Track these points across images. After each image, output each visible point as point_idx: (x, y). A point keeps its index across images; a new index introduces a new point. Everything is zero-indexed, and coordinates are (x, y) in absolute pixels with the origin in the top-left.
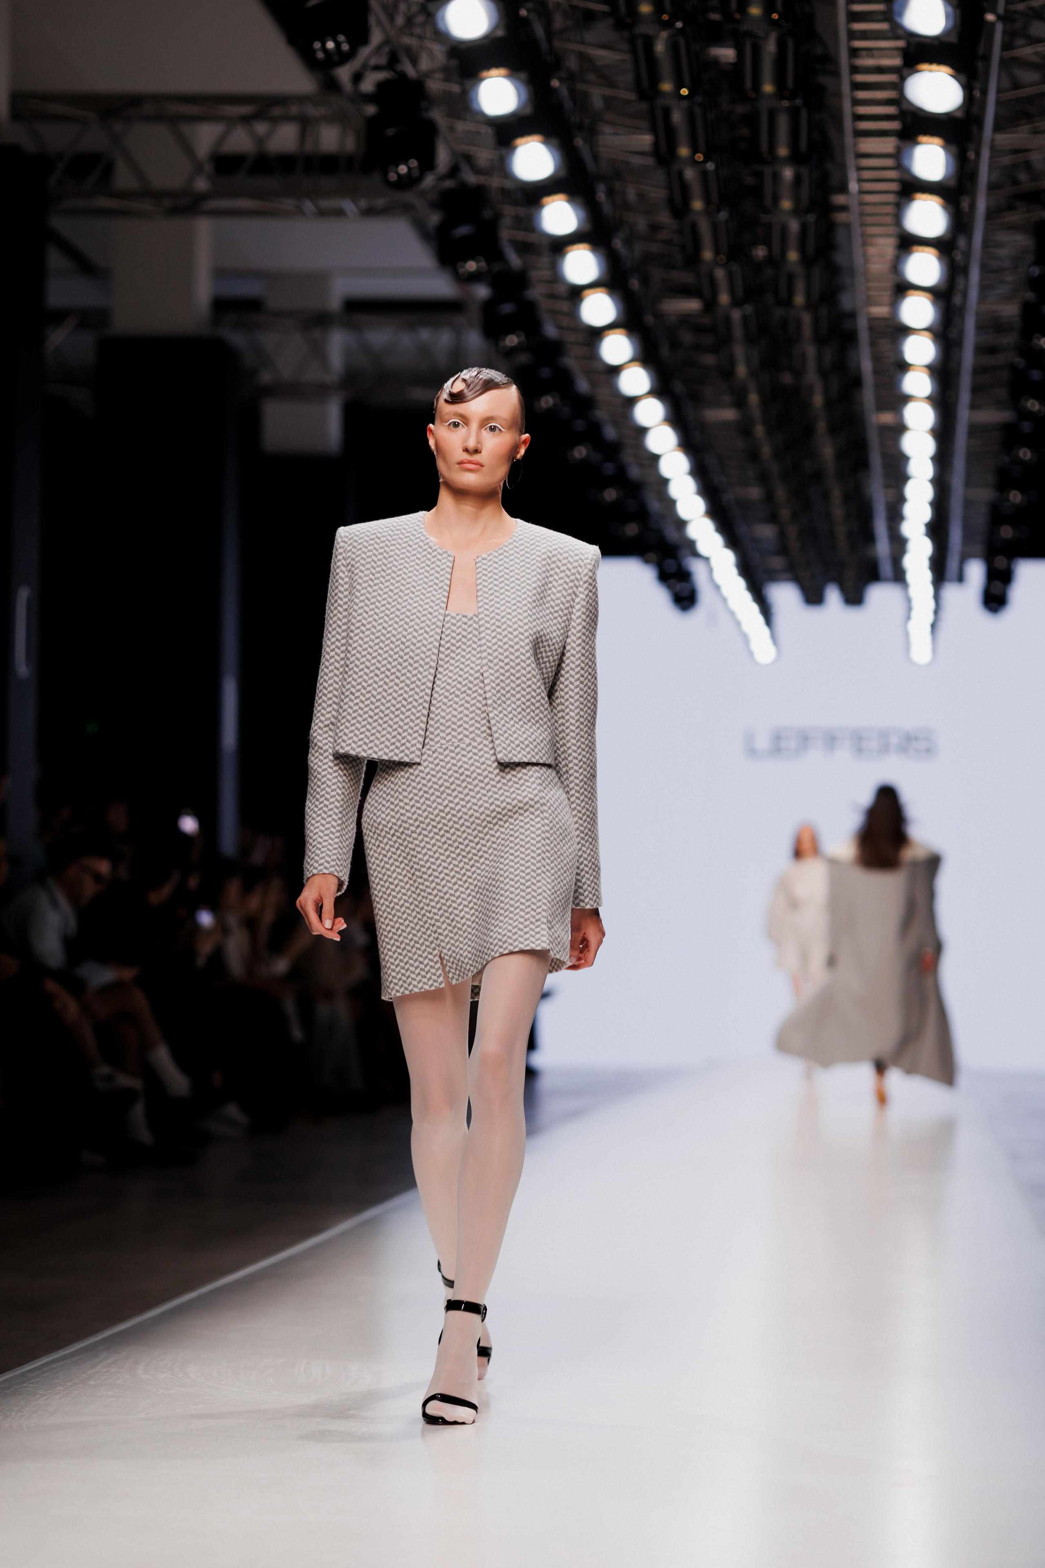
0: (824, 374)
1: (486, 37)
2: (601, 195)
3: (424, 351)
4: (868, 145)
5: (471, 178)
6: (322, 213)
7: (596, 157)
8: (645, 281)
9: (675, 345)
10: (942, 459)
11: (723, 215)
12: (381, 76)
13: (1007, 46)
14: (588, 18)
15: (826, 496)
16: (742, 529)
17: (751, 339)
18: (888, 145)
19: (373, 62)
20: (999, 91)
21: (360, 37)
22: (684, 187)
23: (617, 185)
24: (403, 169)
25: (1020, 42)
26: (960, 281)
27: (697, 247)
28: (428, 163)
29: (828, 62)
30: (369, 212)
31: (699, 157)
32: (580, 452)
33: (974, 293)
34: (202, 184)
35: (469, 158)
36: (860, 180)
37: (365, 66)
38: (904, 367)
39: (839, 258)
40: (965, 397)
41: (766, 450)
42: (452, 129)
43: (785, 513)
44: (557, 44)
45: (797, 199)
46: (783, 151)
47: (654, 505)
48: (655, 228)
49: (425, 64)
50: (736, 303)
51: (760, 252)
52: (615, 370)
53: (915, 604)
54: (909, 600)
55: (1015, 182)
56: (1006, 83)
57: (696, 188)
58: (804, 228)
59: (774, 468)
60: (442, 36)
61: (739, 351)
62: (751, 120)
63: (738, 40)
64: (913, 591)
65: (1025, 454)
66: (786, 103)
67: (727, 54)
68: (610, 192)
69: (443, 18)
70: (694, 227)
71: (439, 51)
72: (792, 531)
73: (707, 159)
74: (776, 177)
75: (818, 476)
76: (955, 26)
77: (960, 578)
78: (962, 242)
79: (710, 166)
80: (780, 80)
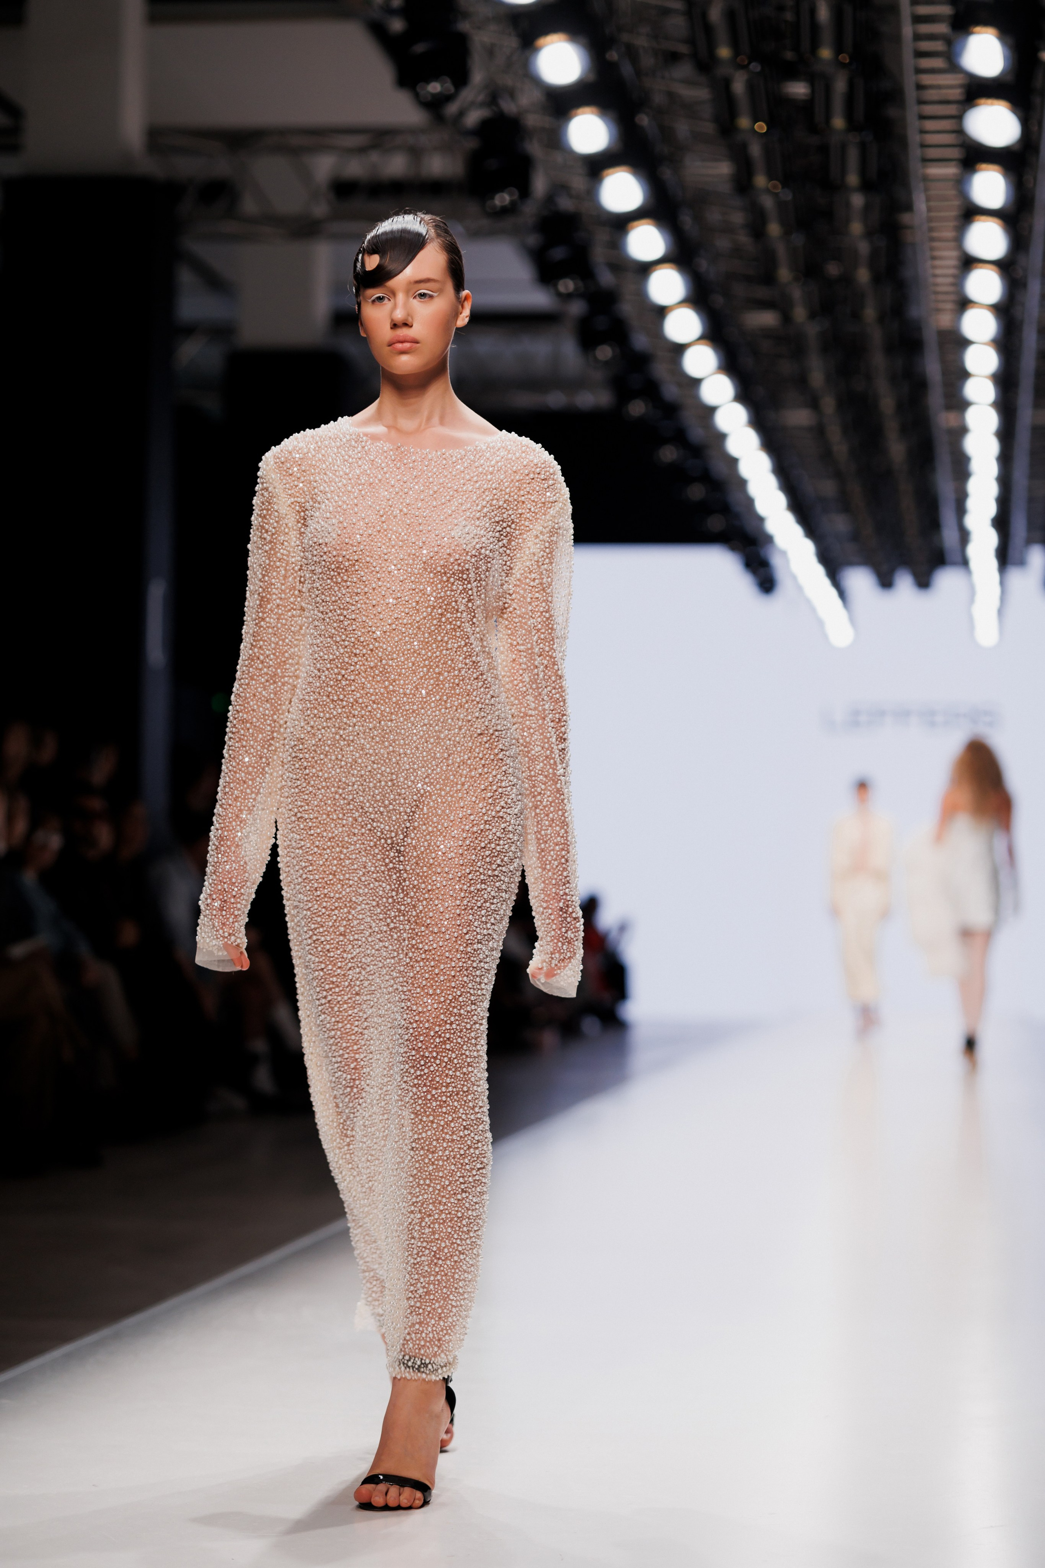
0: (893, 381)
1: (578, 83)
2: (687, 220)
4: (934, 171)
5: (565, 204)
7: (681, 186)
8: (728, 297)
9: (755, 353)
10: (1005, 459)
11: (799, 239)
12: (483, 113)
14: (673, 57)
15: (896, 490)
17: (825, 351)
18: (951, 170)
19: (475, 100)
21: (461, 79)
22: (762, 212)
23: (702, 210)
24: (503, 199)
26: (1020, 295)
27: (774, 267)
28: (525, 191)
29: (896, 96)
30: (478, 234)
31: (776, 186)
32: (668, 452)
33: (1034, 304)
34: (320, 210)
35: (565, 186)
36: (926, 200)
37: (468, 105)
38: (965, 375)
39: (906, 273)
40: (1026, 398)
41: (841, 452)
42: (547, 160)
43: (858, 504)
44: (645, 81)
45: (866, 223)
46: (853, 179)
49: (523, 102)
50: (812, 315)
51: (833, 269)
52: (697, 382)
53: (978, 588)
57: (773, 215)
58: (874, 250)
59: (850, 468)
60: (536, 80)
61: (814, 360)
62: (824, 149)
63: (811, 78)
64: (977, 577)
66: (856, 138)
67: (799, 89)
68: (695, 217)
69: (535, 64)
70: (771, 250)
71: (534, 93)
72: (866, 521)
73: (784, 189)
74: (848, 205)
75: (889, 475)
76: (1012, 67)
77: (1021, 563)
78: (1021, 261)
79: (787, 196)
80: (849, 116)
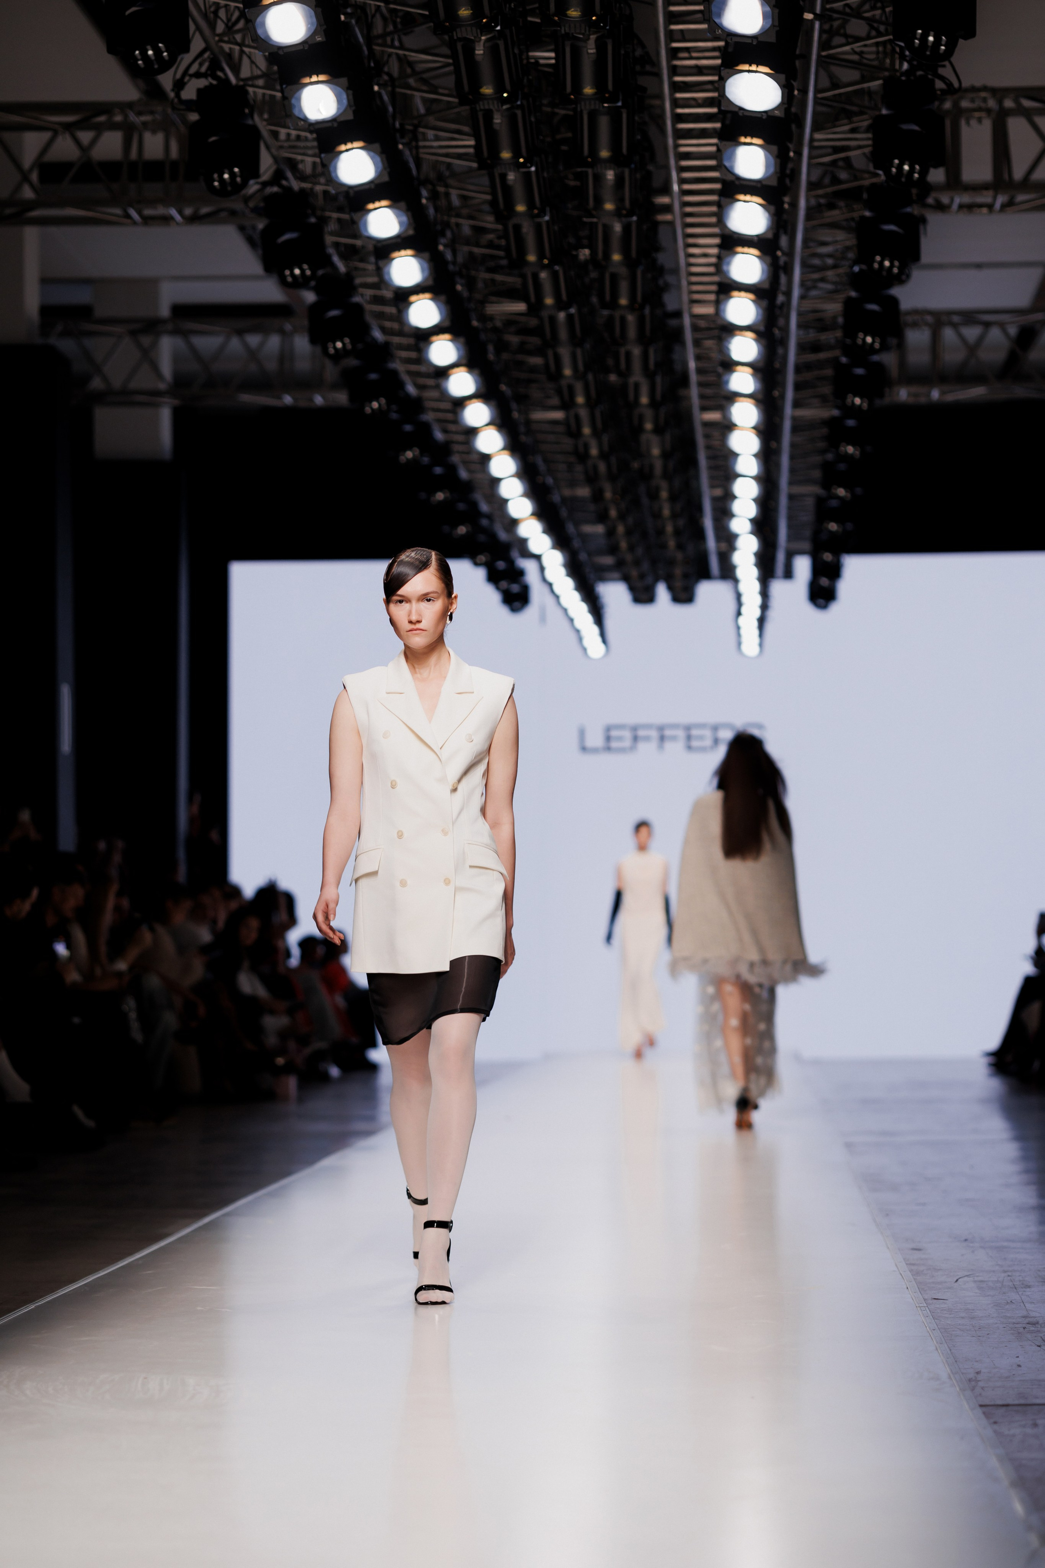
0: (649, 375)
1: (304, 43)
2: (424, 199)
3: (253, 354)
4: (689, 146)
5: (294, 184)
6: (147, 220)
7: (418, 161)
8: (471, 284)
9: (502, 346)
10: (766, 456)
11: (547, 218)
12: (202, 83)
13: (825, 45)
14: (409, 22)
15: (654, 495)
16: (571, 528)
17: (575, 341)
18: (709, 145)
19: (193, 69)
20: (817, 91)
21: (181, 45)
22: (507, 190)
23: (441, 189)
24: (226, 176)
25: (837, 40)
26: (783, 279)
27: (522, 251)
28: (251, 170)
29: (649, 64)
30: (194, 219)
31: (521, 160)
32: (409, 454)
33: (796, 292)
34: (28, 193)
35: (293, 164)
36: (682, 181)
37: (185, 72)
38: (730, 365)
39: (662, 258)
40: (790, 394)
41: (594, 452)
42: (275, 135)
43: (613, 513)
44: (377, 48)
45: (619, 201)
46: (604, 154)
47: (484, 507)
48: (479, 231)
49: (245, 72)
50: (561, 305)
51: (585, 253)
52: (443, 373)
53: (744, 599)
54: (739, 596)
55: (836, 181)
56: (825, 82)
57: (519, 191)
58: (627, 228)
59: (602, 467)
60: (264, 43)
61: (565, 352)
62: (573, 122)
63: (557, 43)
64: (742, 587)
65: (850, 449)
66: (606, 105)
67: (546, 56)
68: (434, 196)
69: (263, 24)
70: (517, 228)
71: (260, 58)
72: (621, 529)
73: (529, 161)
74: (599, 179)
75: (646, 475)
76: (773, 26)
77: (788, 574)
78: (784, 241)
79: (533, 169)
80: (600, 83)
